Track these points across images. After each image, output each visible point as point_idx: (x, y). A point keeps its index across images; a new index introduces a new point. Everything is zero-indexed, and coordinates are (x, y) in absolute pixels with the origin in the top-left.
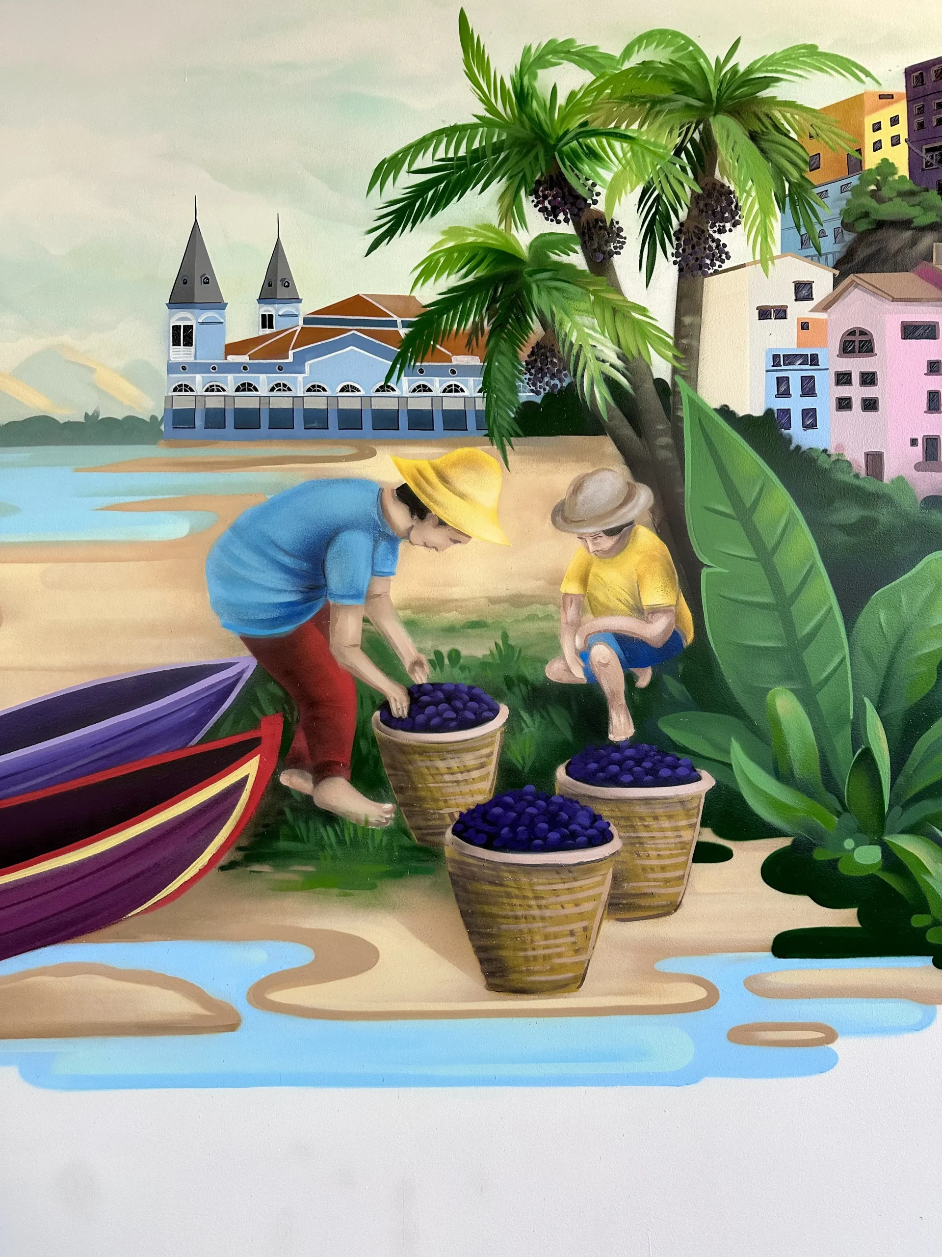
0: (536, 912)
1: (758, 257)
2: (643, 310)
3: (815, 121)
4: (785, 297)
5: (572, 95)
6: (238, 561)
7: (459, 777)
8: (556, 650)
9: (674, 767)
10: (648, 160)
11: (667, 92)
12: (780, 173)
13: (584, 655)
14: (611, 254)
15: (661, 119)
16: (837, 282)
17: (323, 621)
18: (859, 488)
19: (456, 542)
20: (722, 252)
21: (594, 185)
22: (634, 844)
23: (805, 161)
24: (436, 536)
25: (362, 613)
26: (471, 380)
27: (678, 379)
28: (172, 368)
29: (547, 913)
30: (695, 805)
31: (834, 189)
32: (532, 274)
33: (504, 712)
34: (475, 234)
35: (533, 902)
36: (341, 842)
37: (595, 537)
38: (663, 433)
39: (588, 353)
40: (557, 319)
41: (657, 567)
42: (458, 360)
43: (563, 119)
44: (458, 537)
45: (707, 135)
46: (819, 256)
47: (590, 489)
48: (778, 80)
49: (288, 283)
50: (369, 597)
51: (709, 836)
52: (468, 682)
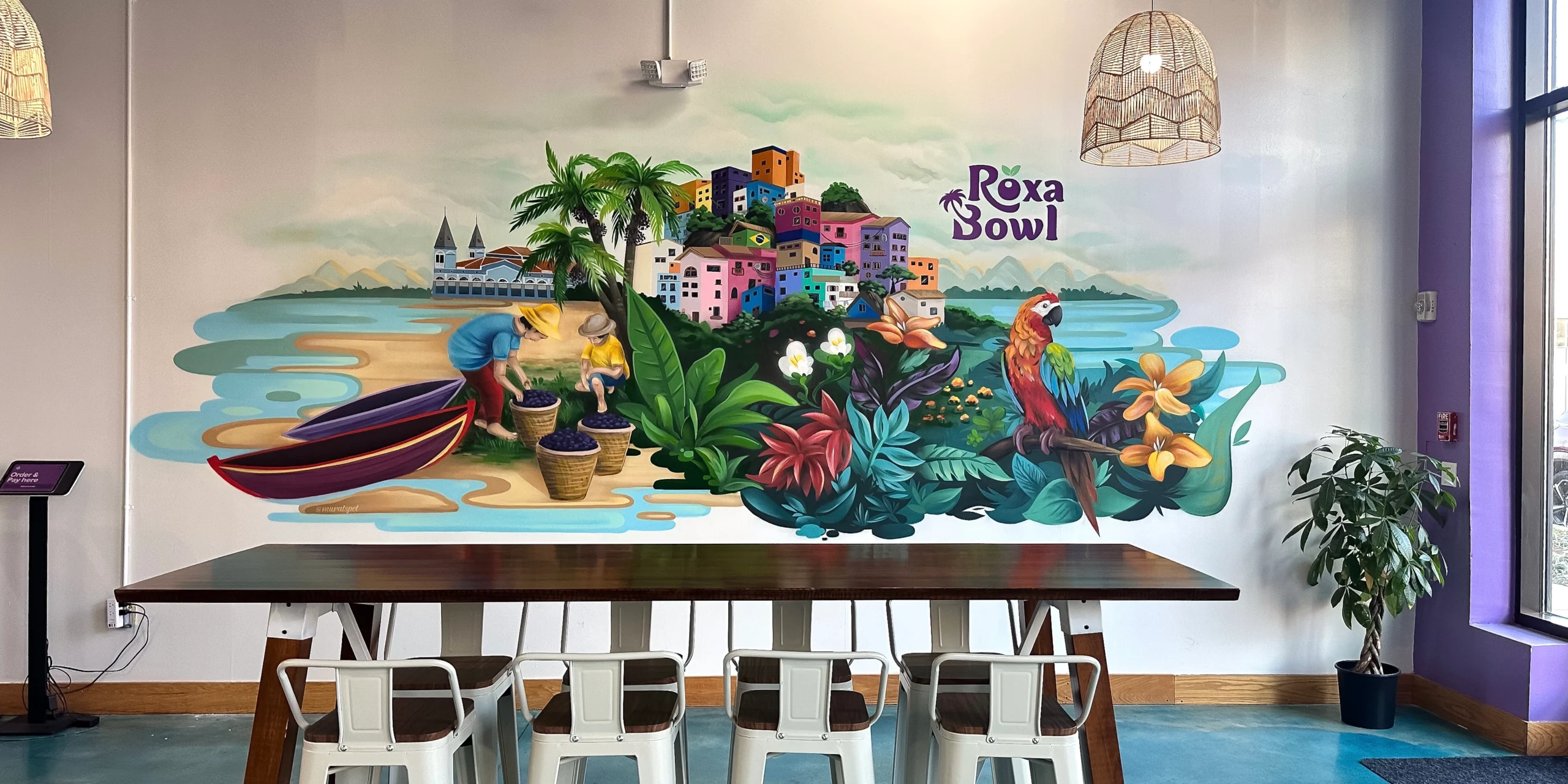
0: (569, 472)
1: (656, 239)
2: (613, 257)
3: (678, 190)
4: (666, 255)
5: (588, 175)
6: (460, 343)
7: (542, 424)
8: (579, 379)
9: (621, 422)
10: (616, 201)
11: (624, 176)
12: (664, 209)
13: (589, 381)
14: (602, 236)
15: (621, 186)
16: (684, 249)
17: (491, 366)
18: (690, 325)
19: (542, 338)
20: (642, 237)
21: (596, 210)
22: (606, 449)
23: (673, 204)
24: (534, 336)
25: (507, 363)
26: (549, 279)
27: (625, 282)
28: (436, 271)
29: (573, 472)
30: (628, 435)
31: (684, 215)
32: (572, 242)
33: (559, 401)
34: (551, 226)
35: (568, 469)
36: (497, 446)
37: (594, 338)
38: (620, 302)
39: (592, 270)
40: (581, 259)
41: (617, 351)
42: (544, 272)
43: (584, 185)
44: (543, 336)
45: (638, 193)
46: (678, 240)
47: (593, 321)
48: (665, 173)
49: (480, 241)
50: (509, 357)
51: (633, 447)
52: (546, 390)
